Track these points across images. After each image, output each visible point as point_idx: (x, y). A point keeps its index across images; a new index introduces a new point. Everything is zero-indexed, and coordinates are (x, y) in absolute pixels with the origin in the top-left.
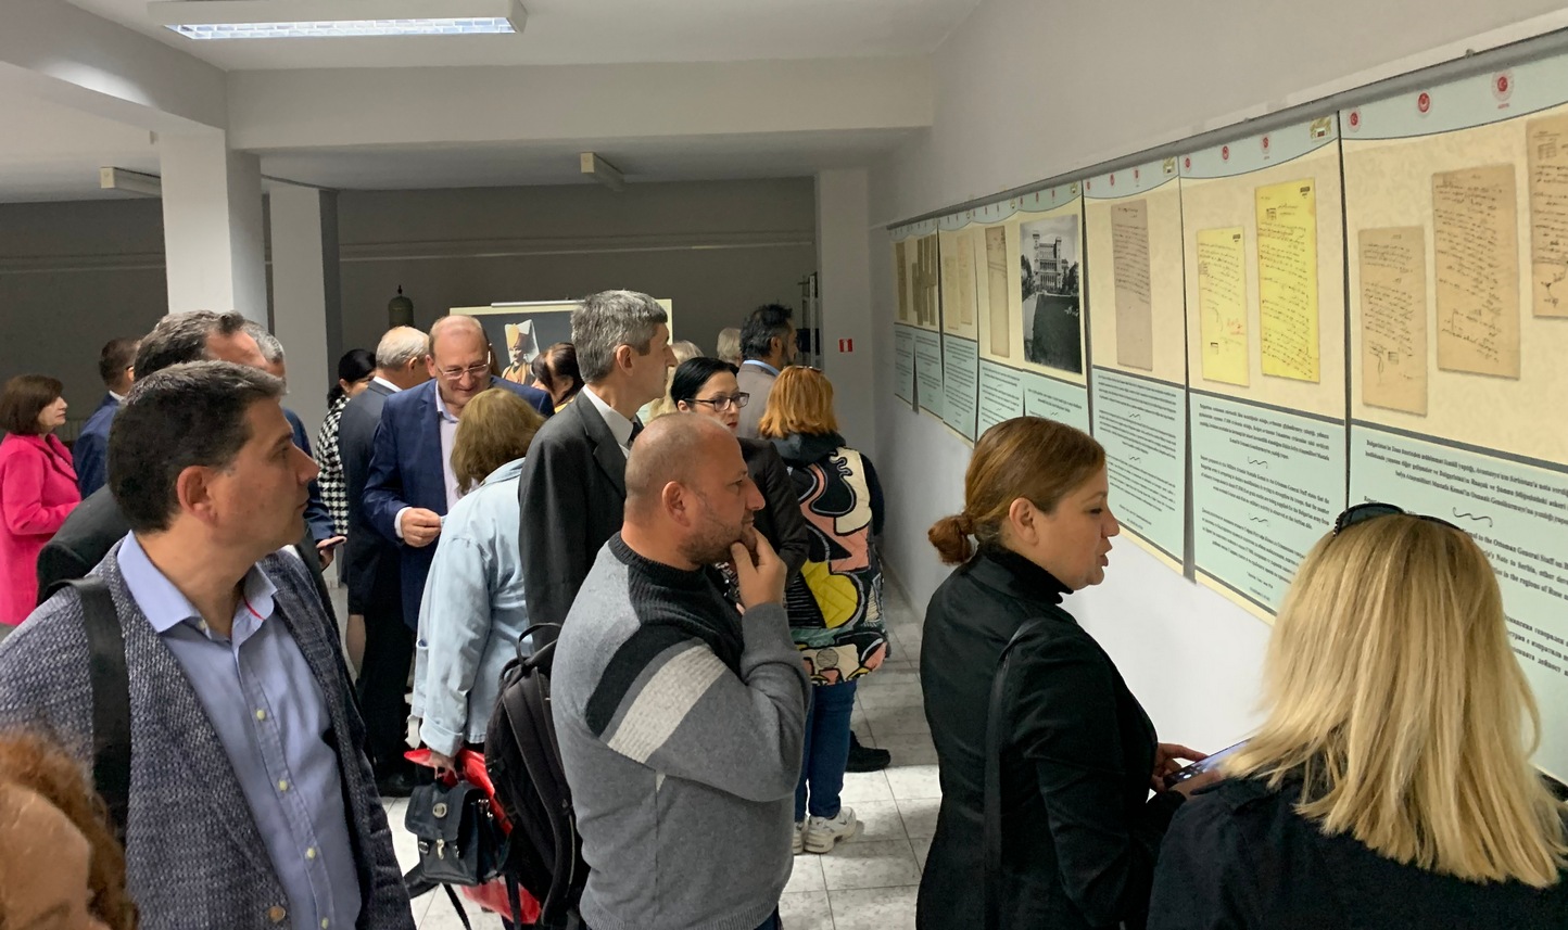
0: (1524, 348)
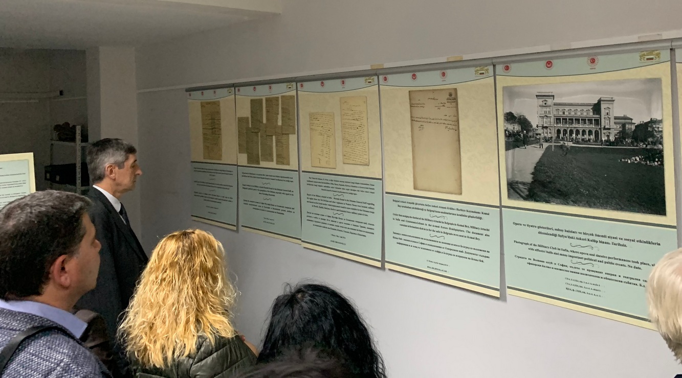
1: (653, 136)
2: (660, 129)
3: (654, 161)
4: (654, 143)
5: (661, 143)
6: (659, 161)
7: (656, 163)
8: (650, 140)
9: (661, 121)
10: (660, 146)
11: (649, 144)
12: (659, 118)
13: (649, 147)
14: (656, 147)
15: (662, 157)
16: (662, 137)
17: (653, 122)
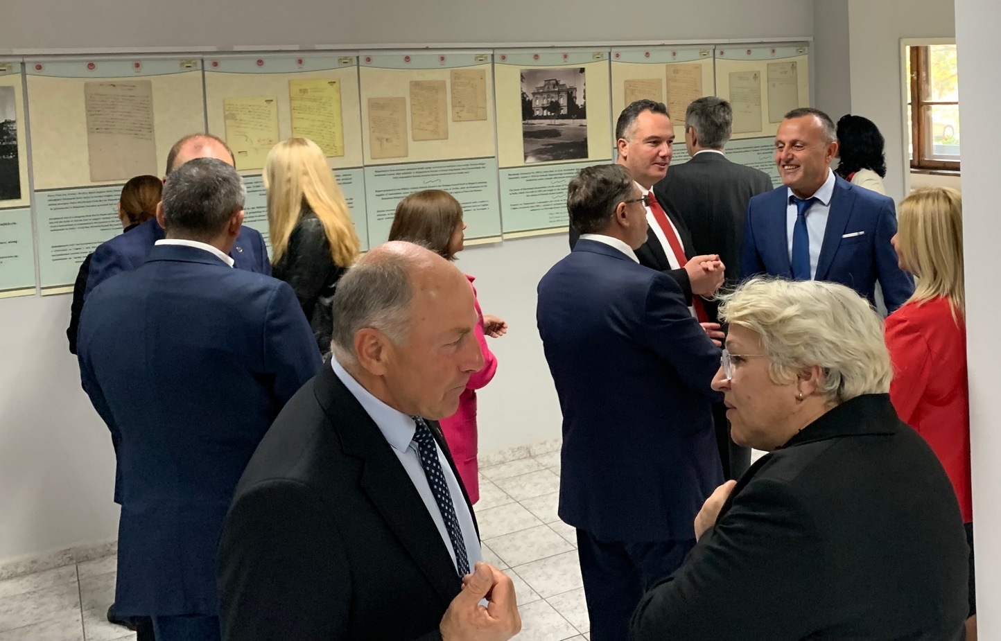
0: (449, 130)
1: (8, 134)
2: (14, 128)
3: (10, 155)
4: (9, 140)
5: (15, 140)
6: (14, 154)
7: (11, 157)
8: (5, 137)
9: (14, 122)
10: (14, 142)
11: (4, 141)
12: (13, 119)
13: (4, 144)
14: (10, 143)
15: (17, 151)
16: (16, 135)
17: (7, 122)
